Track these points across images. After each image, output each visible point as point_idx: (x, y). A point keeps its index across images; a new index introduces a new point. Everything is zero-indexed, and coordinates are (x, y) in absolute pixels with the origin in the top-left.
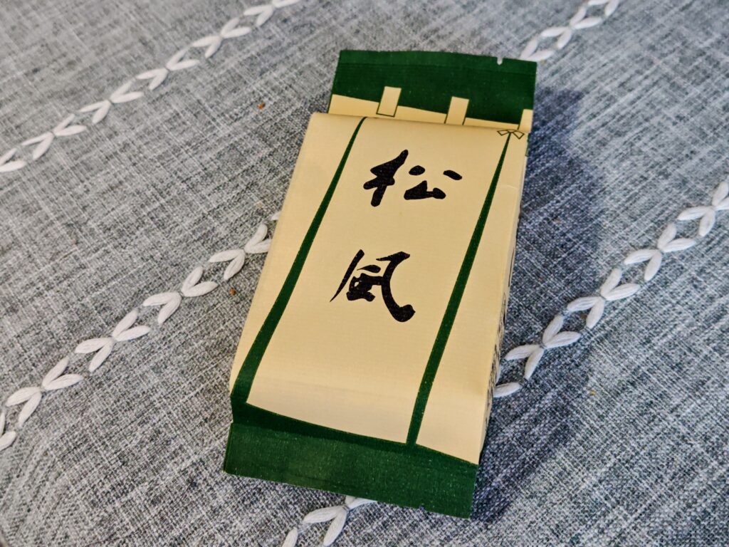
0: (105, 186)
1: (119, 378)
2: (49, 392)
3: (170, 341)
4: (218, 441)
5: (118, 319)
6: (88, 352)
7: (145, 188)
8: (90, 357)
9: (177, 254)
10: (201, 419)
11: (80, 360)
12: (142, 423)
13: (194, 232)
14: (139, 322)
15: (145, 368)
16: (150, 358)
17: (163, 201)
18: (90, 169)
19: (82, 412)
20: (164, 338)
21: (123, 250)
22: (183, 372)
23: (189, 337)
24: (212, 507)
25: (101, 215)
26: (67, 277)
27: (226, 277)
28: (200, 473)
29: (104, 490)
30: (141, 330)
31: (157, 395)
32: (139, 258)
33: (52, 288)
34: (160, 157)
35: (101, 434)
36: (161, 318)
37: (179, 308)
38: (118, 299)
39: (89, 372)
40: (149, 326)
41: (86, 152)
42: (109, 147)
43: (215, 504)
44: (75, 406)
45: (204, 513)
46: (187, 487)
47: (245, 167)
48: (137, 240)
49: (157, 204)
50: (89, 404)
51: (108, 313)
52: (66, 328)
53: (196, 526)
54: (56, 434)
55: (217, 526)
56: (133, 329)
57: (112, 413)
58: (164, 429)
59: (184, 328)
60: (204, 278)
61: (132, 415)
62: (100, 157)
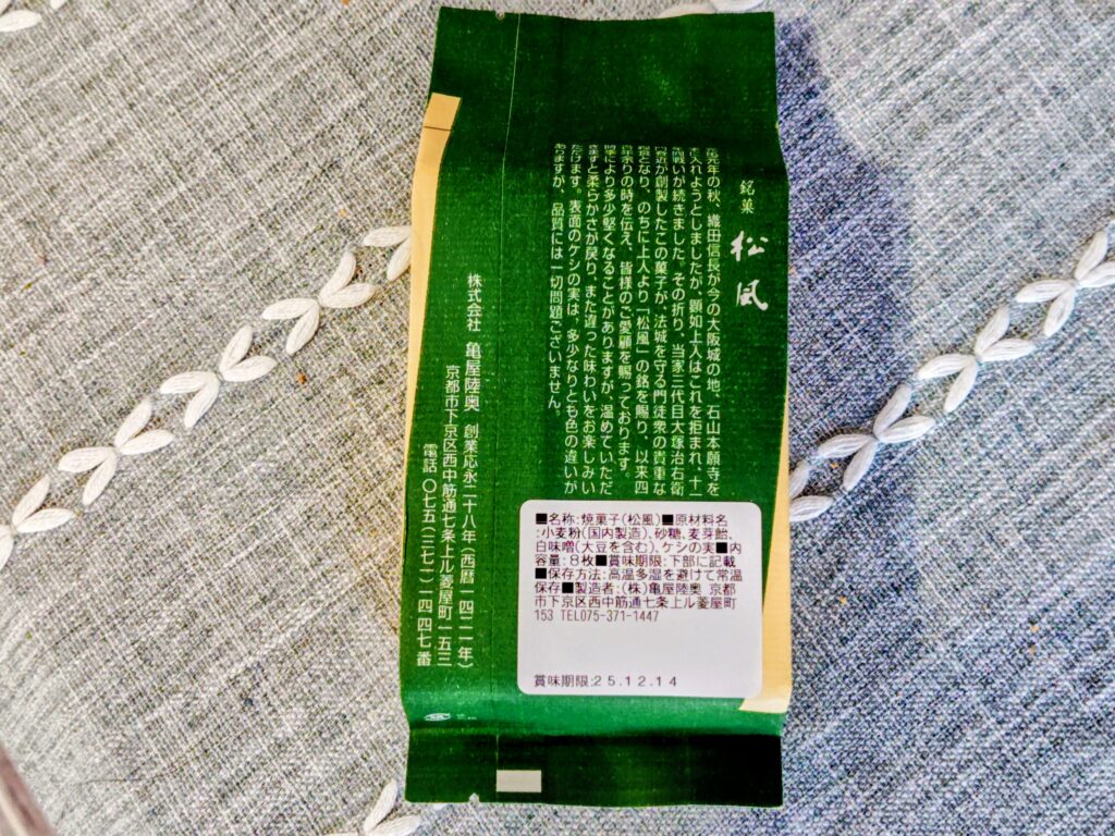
0: (84, 148)
1: (130, 520)
2: (24, 535)
3: (206, 460)
4: (282, 636)
5: (124, 413)
6: (79, 471)
7: (153, 158)
8: (83, 478)
9: (211, 297)
10: (256, 598)
11: (67, 482)
12: (171, 598)
13: (236, 255)
14: (155, 422)
15: (170, 504)
16: (176, 487)
17: (182, 188)
18: (55, 109)
19: (78, 572)
20: (195, 455)
21: (122, 282)
22: (227, 516)
23: (235, 454)
24: (276, 739)
25: (81, 208)
26: (33, 327)
27: (290, 348)
28: (258, 684)
29: (119, 701)
30: (160, 439)
31: (190, 553)
32: (150, 299)
33: (12, 346)
34: (173, 96)
35: (110, 611)
36: (190, 417)
37: (218, 400)
38: (120, 376)
39: (82, 506)
40: (172, 431)
41: (46, 72)
42: (84, 62)
43: (280, 736)
44: (67, 563)
45: (265, 748)
46: (239, 707)
47: (318, 128)
48: (145, 264)
49: (174, 194)
50: (88, 560)
51: (106, 400)
52: (42, 423)
53: (254, 766)
54: (41, 606)
55: (284, 768)
56: (146, 434)
57: (123, 578)
58: (202, 610)
59: (226, 439)
60: (255, 349)
61: (153, 582)
62: (71, 85)
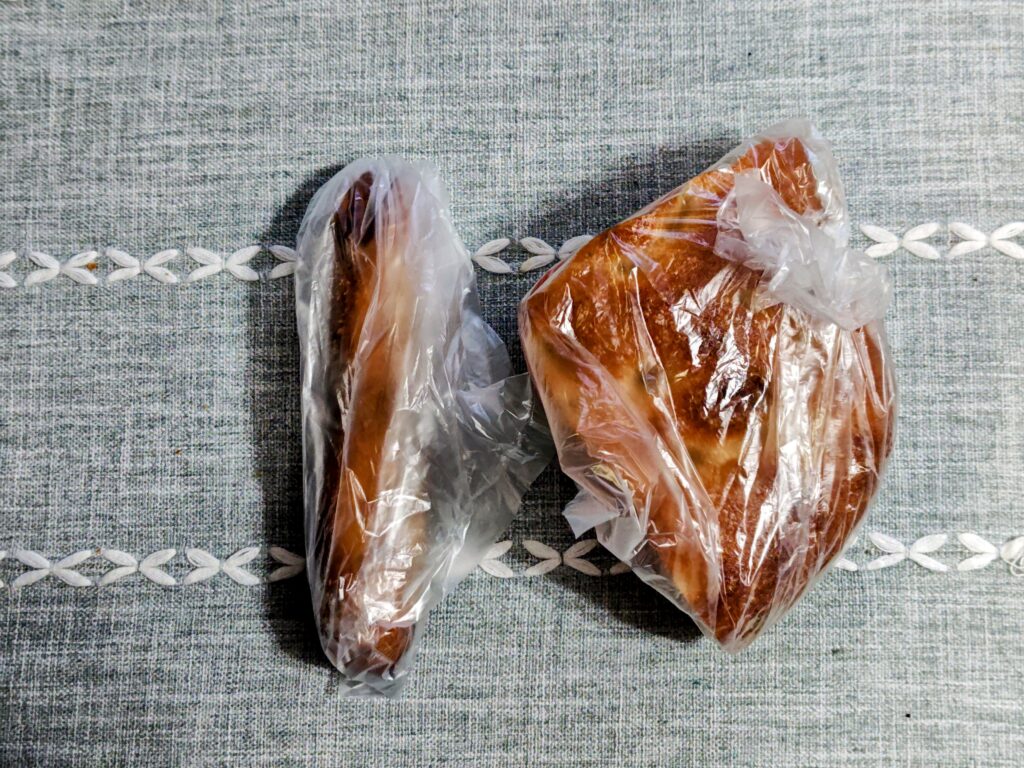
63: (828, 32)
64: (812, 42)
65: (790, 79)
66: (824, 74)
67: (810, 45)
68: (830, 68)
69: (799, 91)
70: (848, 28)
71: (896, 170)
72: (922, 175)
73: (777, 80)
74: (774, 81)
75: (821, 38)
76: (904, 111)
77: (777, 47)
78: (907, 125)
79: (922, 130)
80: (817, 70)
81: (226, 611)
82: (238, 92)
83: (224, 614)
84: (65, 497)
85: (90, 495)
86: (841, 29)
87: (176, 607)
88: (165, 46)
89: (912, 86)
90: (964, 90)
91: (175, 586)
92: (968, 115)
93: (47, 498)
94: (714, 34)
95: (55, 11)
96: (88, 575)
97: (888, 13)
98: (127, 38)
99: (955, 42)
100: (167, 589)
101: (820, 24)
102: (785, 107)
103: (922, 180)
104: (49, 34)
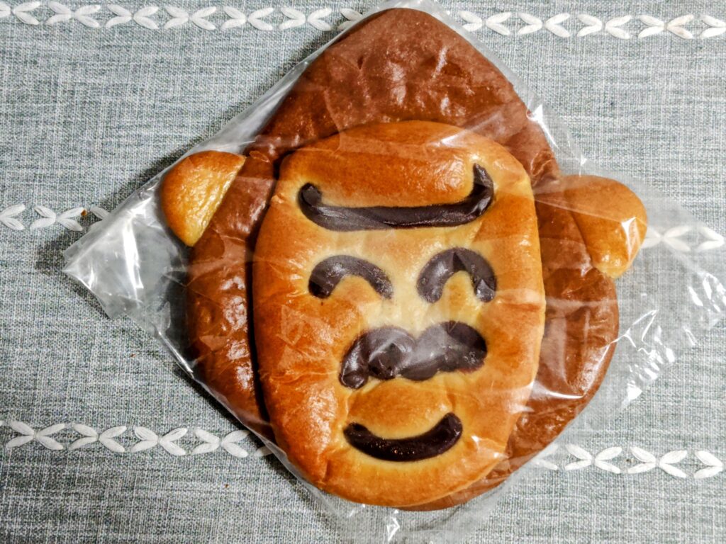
63: (618, 85)
64: (606, 92)
65: (588, 117)
66: (613, 116)
67: (605, 93)
68: (618, 112)
69: (594, 126)
70: (632, 84)
71: (661, 186)
72: (680, 191)
73: (579, 117)
74: (577, 118)
75: (613, 89)
76: (669, 144)
77: (581, 93)
78: (670, 154)
79: (680, 159)
80: (608, 112)
81: (160, 473)
82: (192, 100)
83: (159, 476)
84: (49, 383)
85: (67, 383)
86: (627, 84)
87: (124, 468)
88: (143, 64)
89: (676, 127)
90: (713, 132)
91: (124, 453)
92: (715, 150)
93: (35, 384)
94: (536, 79)
95: (65, 35)
96: (61, 441)
97: (661, 75)
98: (115, 56)
99: (708, 98)
100: (118, 455)
101: (612, 80)
102: (584, 136)
103: (679, 195)
104: (60, 50)
